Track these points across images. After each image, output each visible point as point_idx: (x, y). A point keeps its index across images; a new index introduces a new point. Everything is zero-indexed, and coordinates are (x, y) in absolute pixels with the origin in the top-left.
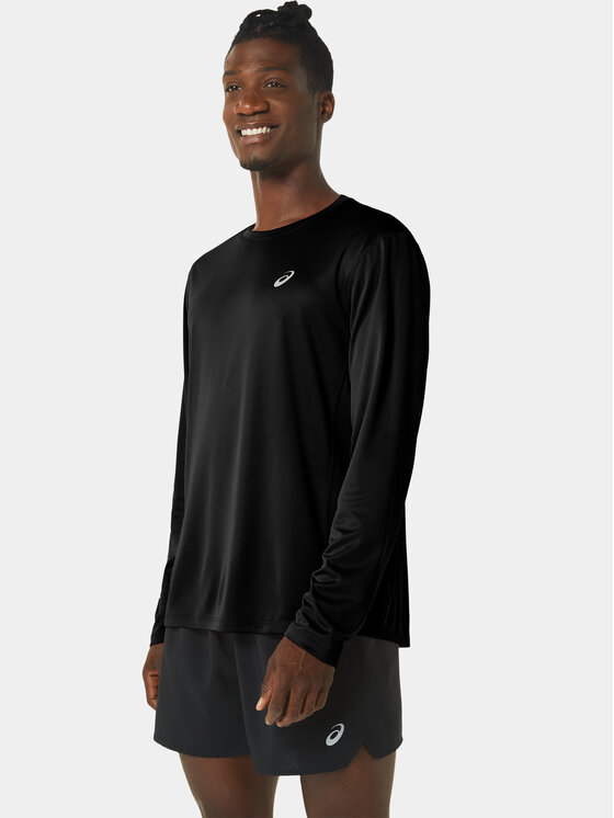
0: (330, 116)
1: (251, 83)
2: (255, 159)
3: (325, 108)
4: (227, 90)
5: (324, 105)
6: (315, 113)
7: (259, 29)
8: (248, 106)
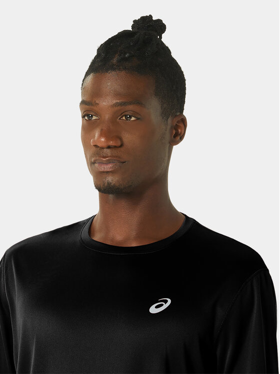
0: (182, 138)
1: (107, 116)
2: (109, 184)
3: (177, 132)
4: (83, 117)
5: (176, 127)
6: (168, 137)
7: (115, 61)
8: (103, 140)
